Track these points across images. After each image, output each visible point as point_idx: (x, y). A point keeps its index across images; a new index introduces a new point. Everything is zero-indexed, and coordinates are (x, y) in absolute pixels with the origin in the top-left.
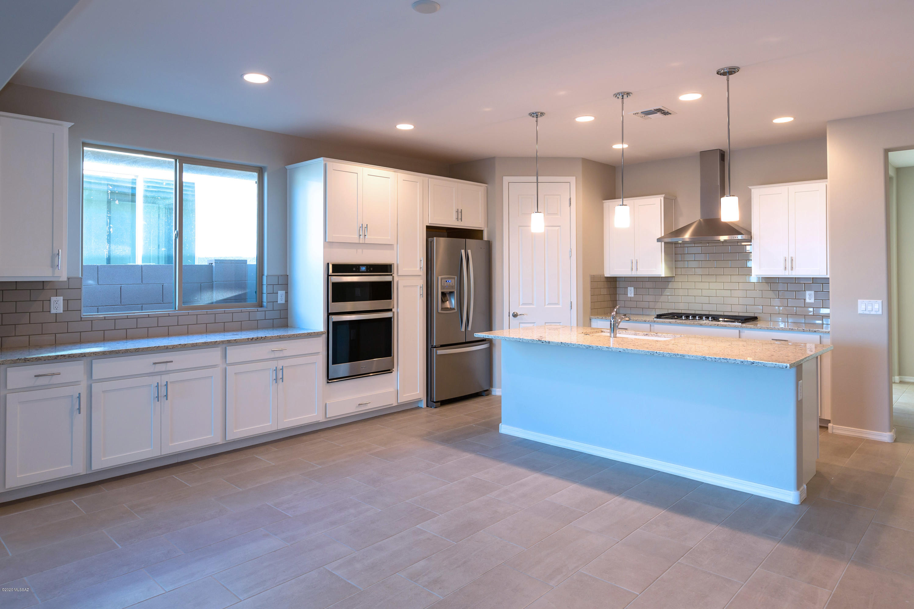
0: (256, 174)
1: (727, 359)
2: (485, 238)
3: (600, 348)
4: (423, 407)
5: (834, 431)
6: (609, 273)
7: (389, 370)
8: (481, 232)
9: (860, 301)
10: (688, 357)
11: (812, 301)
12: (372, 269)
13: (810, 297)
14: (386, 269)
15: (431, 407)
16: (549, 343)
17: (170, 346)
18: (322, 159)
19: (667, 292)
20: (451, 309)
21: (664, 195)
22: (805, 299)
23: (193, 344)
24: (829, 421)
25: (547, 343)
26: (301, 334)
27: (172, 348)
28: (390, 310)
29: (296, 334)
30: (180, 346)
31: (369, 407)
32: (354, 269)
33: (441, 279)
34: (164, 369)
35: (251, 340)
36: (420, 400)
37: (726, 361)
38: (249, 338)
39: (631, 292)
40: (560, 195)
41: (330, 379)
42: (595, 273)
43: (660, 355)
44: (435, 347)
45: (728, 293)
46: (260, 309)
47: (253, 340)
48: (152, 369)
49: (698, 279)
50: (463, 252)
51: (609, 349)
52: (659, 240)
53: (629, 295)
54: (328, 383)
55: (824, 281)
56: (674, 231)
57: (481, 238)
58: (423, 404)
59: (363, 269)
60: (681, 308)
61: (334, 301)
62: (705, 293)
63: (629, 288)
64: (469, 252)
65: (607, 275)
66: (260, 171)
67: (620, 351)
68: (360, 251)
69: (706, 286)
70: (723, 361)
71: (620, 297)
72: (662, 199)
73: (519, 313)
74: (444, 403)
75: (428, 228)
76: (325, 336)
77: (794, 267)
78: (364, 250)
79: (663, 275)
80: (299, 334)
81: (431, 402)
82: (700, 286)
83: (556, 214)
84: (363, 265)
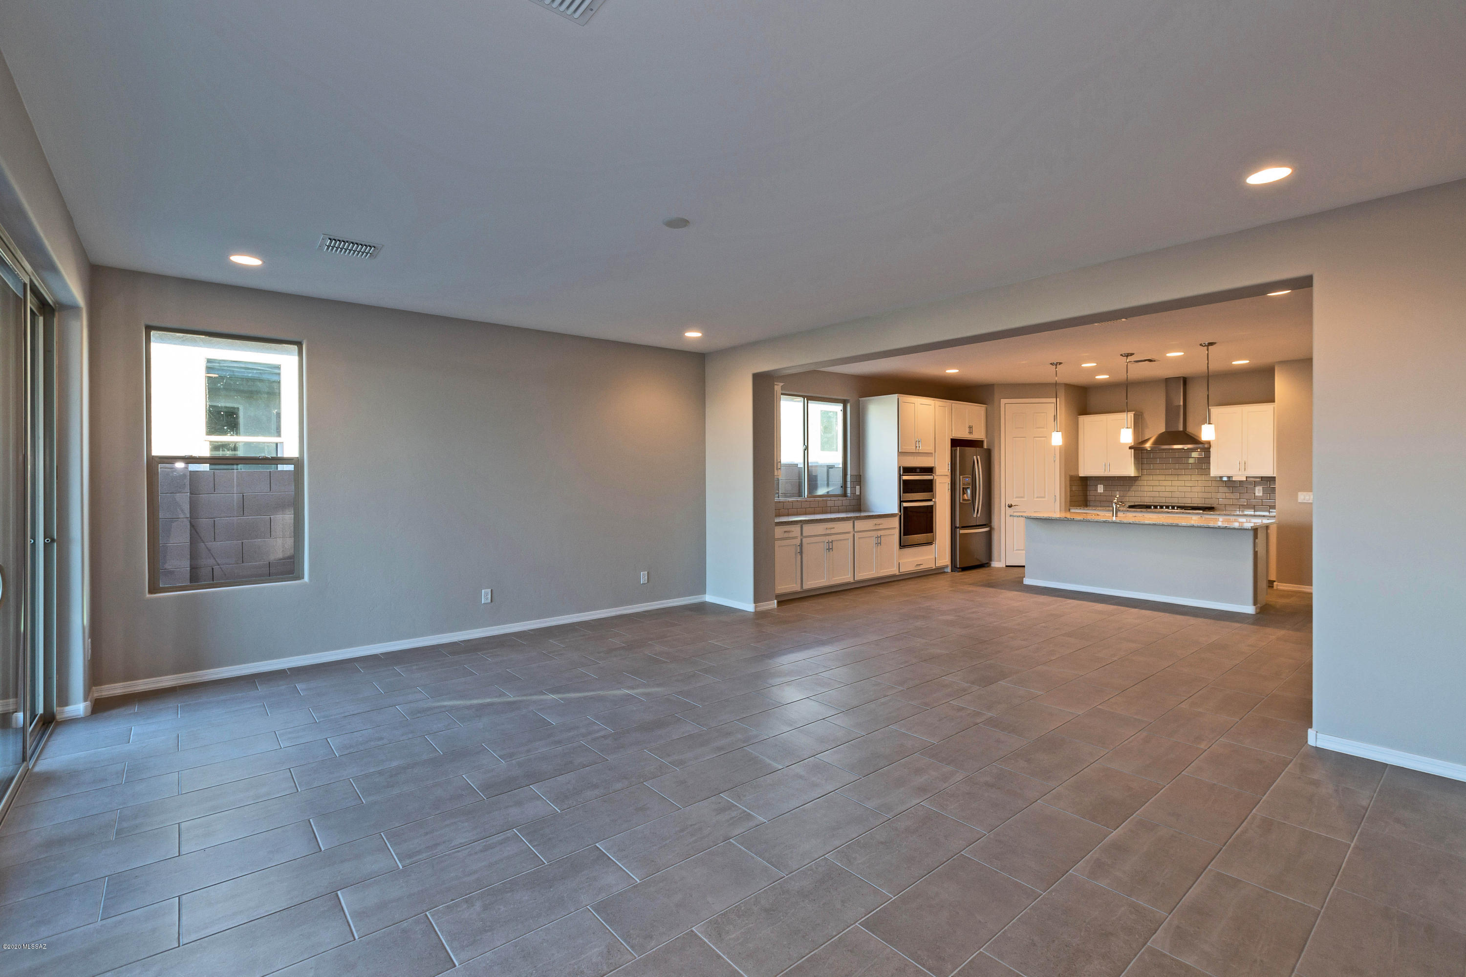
0: (842, 405)
2: (985, 447)
5: (1278, 587)
6: (1082, 473)
7: (931, 543)
8: (982, 442)
9: (1300, 493)
11: (1261, 494)
12: (922, 470)
13: (1259, 491)
14: (930, 470)
15: (953, 572)
18: (897, 395)
19: (1134, 488)
20: (968, 500)
21: (1134, 412)
22: (1255, 493)
24: (1275, 581)
28: (931, 500)
30: (835, 519)
31: (921, 567)
33: (963, 477)
34: (830, 533)
36: (947, 566)
39: (1100, 489)
40: (1046, 413)
41: (902, 546)
42: (1072, 473)
44: (959, 528)
45: (1189, 489)
46: (845, 498)
49: (1163, 478)
50: (975, 457)
52: (1130, 448)
53: (1099, 491)
54: (900, 548)
55: (1272, 479)
56: (1140, 441)
57: (982, 446)
58: (949, 570)
59: (918, 470)
60: (1147, 501)
61: (904, 492)
62: (1168, 489)
63: (1099, 486)
64: (979, 457)
65: (1081, 475)
66: (844, 402)
68: (915, 458)
69: (1169, 483)
71: (1091, 493)
72: (1133, 415)
73: (1013, 505)
74: (964, 569)
75: (952, 440)
76: (898, 517)
77: (1246, 468)
78: (919, 457)
79: (1133, 475)
81: (954, 568)
82: (1165, 483)
83: (1043, 428)
84: (918, 468)
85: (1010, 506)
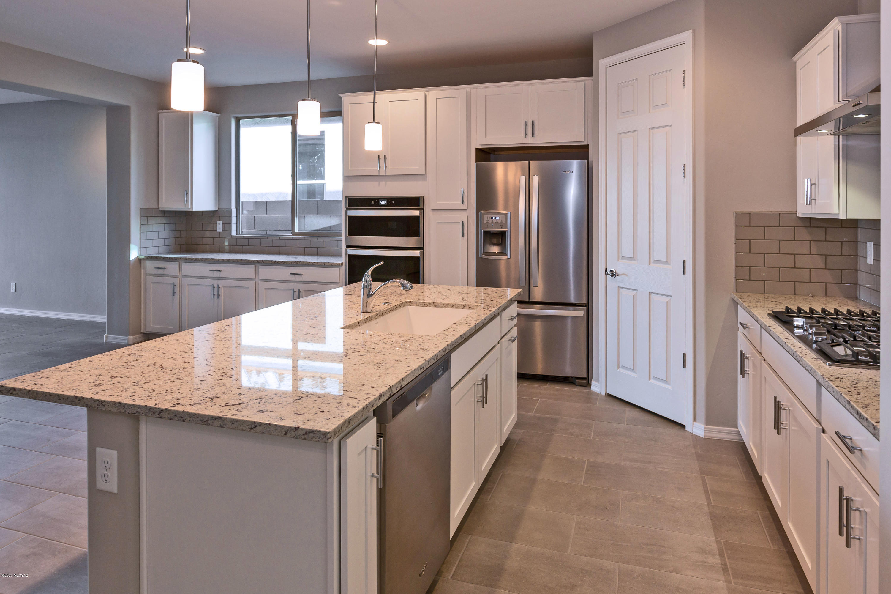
2: (591, 156)
12: (393, 202)
14: (414, 201)
17: (220, 259)
23: (234, 260)
26: (316, 262)
27: (222, 261)
28: (417, 249)
29: (311, 262)
30: (226, 260)
32: (373, 203)
33: (484, 215)
34: (218, 276)
35: (274, 262)
38: (272, 261)
40: (671, 69)
47: (276, 263)
48: (211, 274)
50: (523, 179)
59: (383, 202)
64: (536, 178)
73: (618, 273)
75: (481, 150)
76: (343, 268)
78: (387, 182)
80: (314, 262)
84: (383, 199)
85: (613, 275)
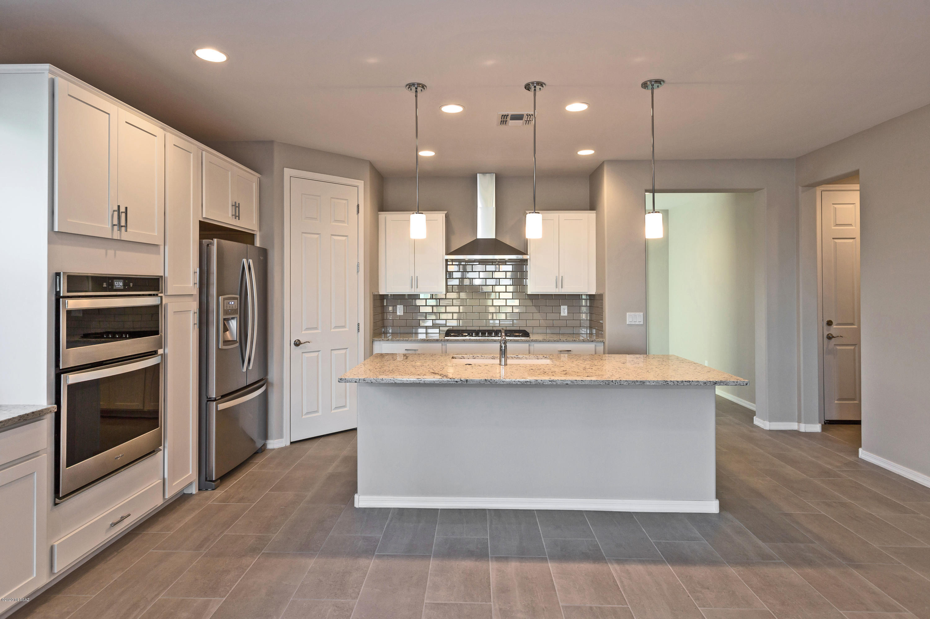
1: (690, 381)
2: (260, 244)
3: (540, 382)
4: (194, 492)
7: (154, 451)
8: (253, 236)
9: (628, 314)
10: (648, 383)
11: (566, 314)
12: (131, 285)
13: (564, 311)
14: (152, 285)
15: (207, 490)
16: (467, 382)
20: (233, 342)
21: (446, 212)
22: (560, 313)
25: (464, 382)
28: (152, 355)
32: (105, 285)
33: (224, 299)
36: (191, 484)
37: (688, 383)
39: (400, 310)
40: (347, 200)
41: (60, 498)
42: (374, 291)
43: (617, 384)
44: (215, 400)
50: (243, 259)
51: (553, 382)
53: (398, 314)
54: (56, 504)
55: (597, 298)
56: (458, 248)
57: (252, 243)
58: (195, 489)
59: (119, 284)
61: (69, 347)
63: (398, 306)
64: (248, 261)
65: (383, 292)
67: (567, 384)
68: (111, 252)
70: (686, 384)
71: (390, 316)
72: (444, 215)
73: (302, 341)
75: (201, 225)
76: (52, 415)
77: (563, 285)
78: (117, 252)
81: (206, 482)
83: (343, 222)
84: (119, 278)
85: (298, 344)
